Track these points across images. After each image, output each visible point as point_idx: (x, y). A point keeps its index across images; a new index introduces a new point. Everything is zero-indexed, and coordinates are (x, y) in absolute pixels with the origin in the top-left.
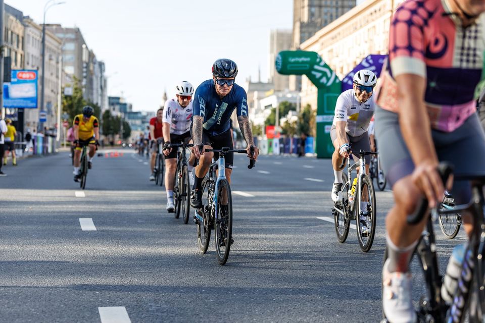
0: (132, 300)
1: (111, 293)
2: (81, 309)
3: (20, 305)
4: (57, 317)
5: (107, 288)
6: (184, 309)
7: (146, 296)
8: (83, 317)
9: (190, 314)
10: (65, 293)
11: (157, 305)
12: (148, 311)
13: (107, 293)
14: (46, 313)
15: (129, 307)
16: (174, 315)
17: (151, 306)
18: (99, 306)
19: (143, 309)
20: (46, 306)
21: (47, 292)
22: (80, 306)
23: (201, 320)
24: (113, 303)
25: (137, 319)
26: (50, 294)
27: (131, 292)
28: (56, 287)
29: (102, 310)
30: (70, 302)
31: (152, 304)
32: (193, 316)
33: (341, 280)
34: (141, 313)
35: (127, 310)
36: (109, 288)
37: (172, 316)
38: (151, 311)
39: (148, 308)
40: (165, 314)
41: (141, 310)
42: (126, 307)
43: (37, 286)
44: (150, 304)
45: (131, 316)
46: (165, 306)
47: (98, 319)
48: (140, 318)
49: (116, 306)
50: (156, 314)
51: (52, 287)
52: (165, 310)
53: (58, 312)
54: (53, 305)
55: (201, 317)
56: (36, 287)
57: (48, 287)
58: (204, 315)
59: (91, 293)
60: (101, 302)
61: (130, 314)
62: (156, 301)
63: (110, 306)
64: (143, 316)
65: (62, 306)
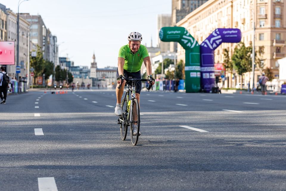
0: (59, 174)
1: (47, 170)
2: (27, 179)
4: (12, 184)
5: (45, 167)
6: (90, 178)
7: (67, 172)
8: (28, 183)
9: (93, 181)
10: (19, 170)
11: (74, 176)
12: (67, 180)
13: (44, 170)
14: (6, 181)
15: (56, 177)
16: (83, 181)
17: (70, 177)
18: (39, 177)
19: (65, 178)
20: (6, 178)
21: (8, 170)
22: (27, 177)
23: (99, 184)
24: (47, 176)
25: (60, 184)
26: (10, 171)
27: (59, 169)
28: (14, 167)
29: (39, 179)
30: (21, 175)
31: (71, 176)
32: (94, 181)
34: (63, 181)
35: (55, 179)
36: (46, 167)
37: (82, 182)
38: (69, 179)
39: (68, 178)
40: (78, 181)
41: (63, 179)
42: (55, 178)
44: (69, 176)
45: (57, 182)
46: (78, 177)
47: (36, 184)
48: (63, 183)
49: (49, 177)
50: (72, 181)
51: (12, 167)
52: (78, 179)
53: (13, 181)
54: (11, 177)
55: (99, 183)
56: (2, 167)
57: (9, 167)
58: (101, 181)
59: (35, 170)
60: (40, 175)
61: (56, 181)
62: (73, 174)
63: (45, 177)
64: (64, 182)
65: (16, 177)
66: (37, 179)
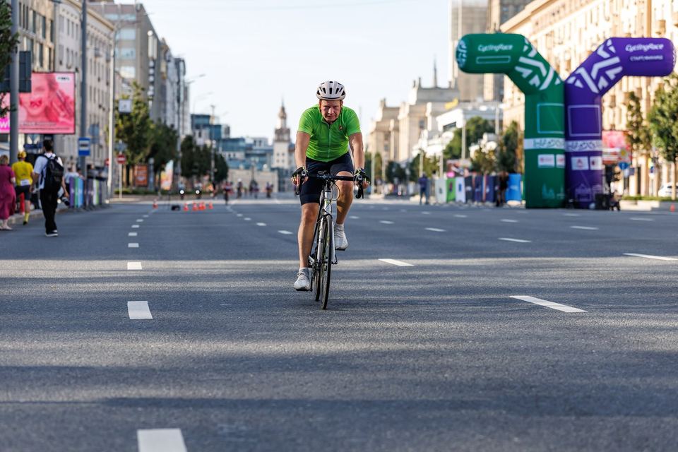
0: (193, 420)
1: (161, 410)
2: (110, 434)
3: (15, 429)
4: (71, 446)
5: (156, 403)
6: (273, 432)
7: (215, 415)
8: (112, 445)
9: (281, 439)
10: (88, 411)
11: (232, 427)
12: (215, 436)
13: (155, 409)
14: (54, 439)
15: (186, 429)
16: (255, 440)
17: (222, 429)
18: (140, 428)
19: (208, 433)
20: (55, 430)
21: (61, 409)
22: (109, 429)
24: (162, 424)
26: (64, 412)
27: (193, 408)
28: (76, 403)
29: (143, 436)
30: (95, 423)
31: (224, 425)
32: (286, 441)
33: (531, 387)
34: (204, 438)
35: (184, 435)
36: (160, 403)
37: (253, 443)
38: (220, 435)
39: (216, 431)
40: (242, 440)
41: (205, 433)
42: (182, 431)
43: (46, 400)
44: (219, 425)
45: (188, 442)
46: (244, 428)
47: (133, 447)
48: (203, 445)
49: (167, 428)
50: (228, 439)
51: (69, 403)
52: (243, 434)
53: (73, 438)
54: (67, 428)
55: (298, 444)
56: (45, 402)
57: (63, 403)
58: (303, 441)
59: (130, 410)
60: (144, 423)
61: (186, 440)
62: (230, 421)
63: (157, 428)
64: (206, 443)
65: (81, 429)
66: (136, 434)
